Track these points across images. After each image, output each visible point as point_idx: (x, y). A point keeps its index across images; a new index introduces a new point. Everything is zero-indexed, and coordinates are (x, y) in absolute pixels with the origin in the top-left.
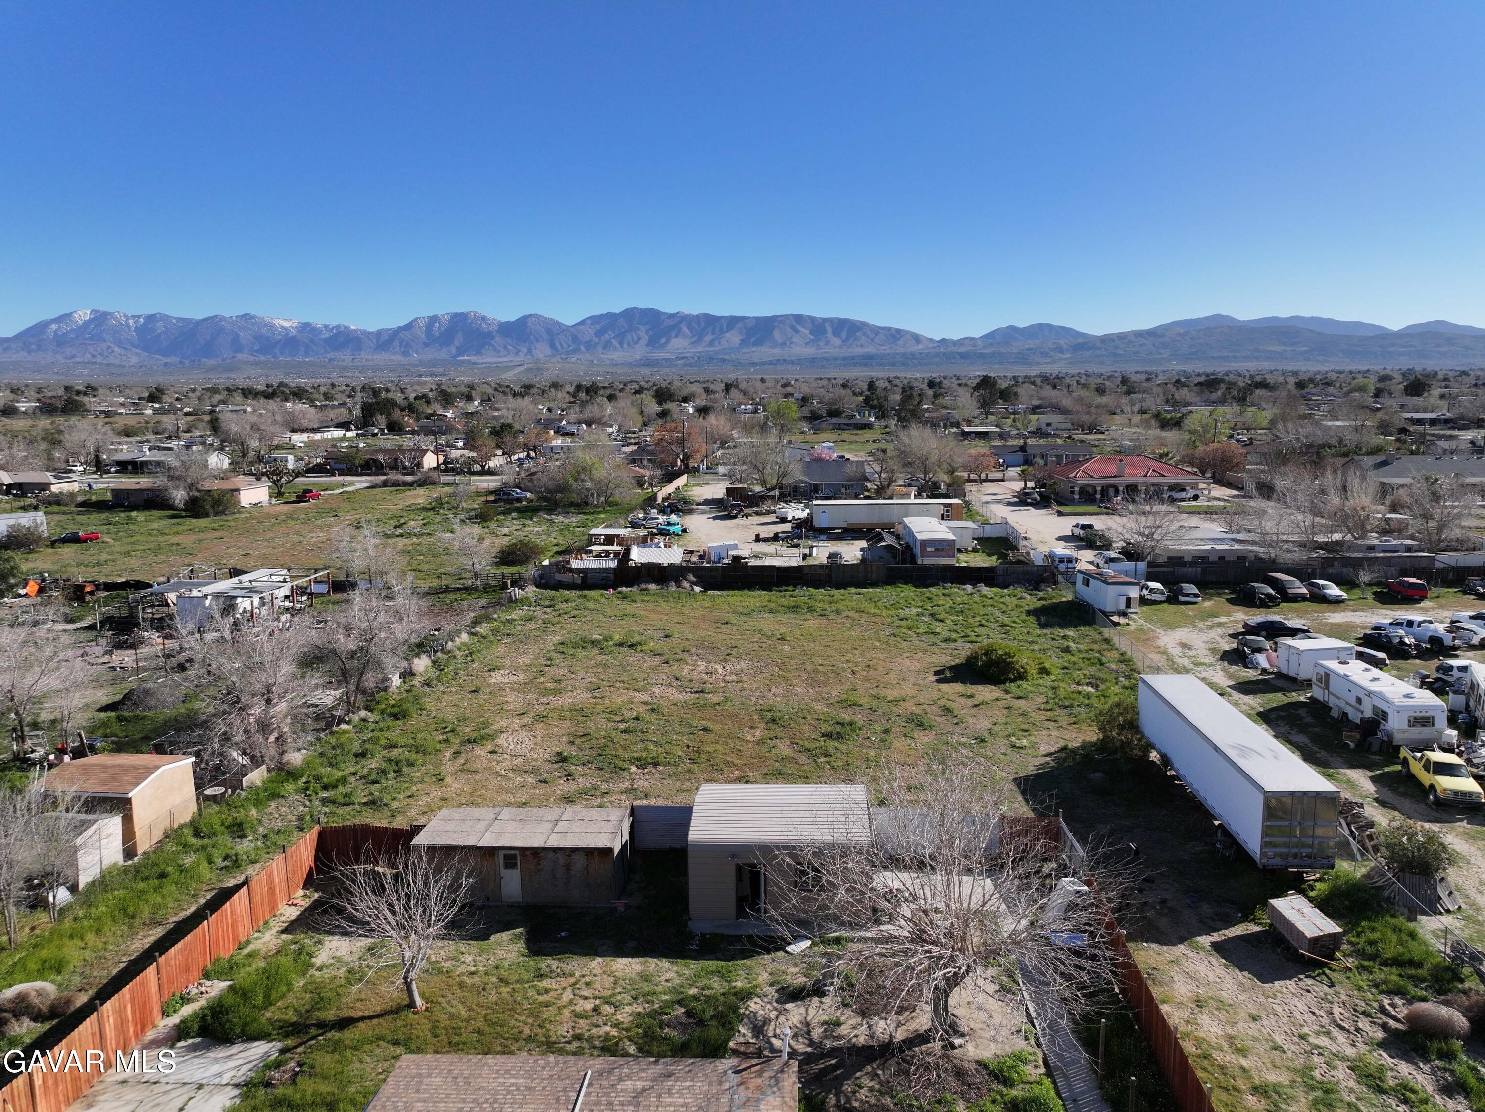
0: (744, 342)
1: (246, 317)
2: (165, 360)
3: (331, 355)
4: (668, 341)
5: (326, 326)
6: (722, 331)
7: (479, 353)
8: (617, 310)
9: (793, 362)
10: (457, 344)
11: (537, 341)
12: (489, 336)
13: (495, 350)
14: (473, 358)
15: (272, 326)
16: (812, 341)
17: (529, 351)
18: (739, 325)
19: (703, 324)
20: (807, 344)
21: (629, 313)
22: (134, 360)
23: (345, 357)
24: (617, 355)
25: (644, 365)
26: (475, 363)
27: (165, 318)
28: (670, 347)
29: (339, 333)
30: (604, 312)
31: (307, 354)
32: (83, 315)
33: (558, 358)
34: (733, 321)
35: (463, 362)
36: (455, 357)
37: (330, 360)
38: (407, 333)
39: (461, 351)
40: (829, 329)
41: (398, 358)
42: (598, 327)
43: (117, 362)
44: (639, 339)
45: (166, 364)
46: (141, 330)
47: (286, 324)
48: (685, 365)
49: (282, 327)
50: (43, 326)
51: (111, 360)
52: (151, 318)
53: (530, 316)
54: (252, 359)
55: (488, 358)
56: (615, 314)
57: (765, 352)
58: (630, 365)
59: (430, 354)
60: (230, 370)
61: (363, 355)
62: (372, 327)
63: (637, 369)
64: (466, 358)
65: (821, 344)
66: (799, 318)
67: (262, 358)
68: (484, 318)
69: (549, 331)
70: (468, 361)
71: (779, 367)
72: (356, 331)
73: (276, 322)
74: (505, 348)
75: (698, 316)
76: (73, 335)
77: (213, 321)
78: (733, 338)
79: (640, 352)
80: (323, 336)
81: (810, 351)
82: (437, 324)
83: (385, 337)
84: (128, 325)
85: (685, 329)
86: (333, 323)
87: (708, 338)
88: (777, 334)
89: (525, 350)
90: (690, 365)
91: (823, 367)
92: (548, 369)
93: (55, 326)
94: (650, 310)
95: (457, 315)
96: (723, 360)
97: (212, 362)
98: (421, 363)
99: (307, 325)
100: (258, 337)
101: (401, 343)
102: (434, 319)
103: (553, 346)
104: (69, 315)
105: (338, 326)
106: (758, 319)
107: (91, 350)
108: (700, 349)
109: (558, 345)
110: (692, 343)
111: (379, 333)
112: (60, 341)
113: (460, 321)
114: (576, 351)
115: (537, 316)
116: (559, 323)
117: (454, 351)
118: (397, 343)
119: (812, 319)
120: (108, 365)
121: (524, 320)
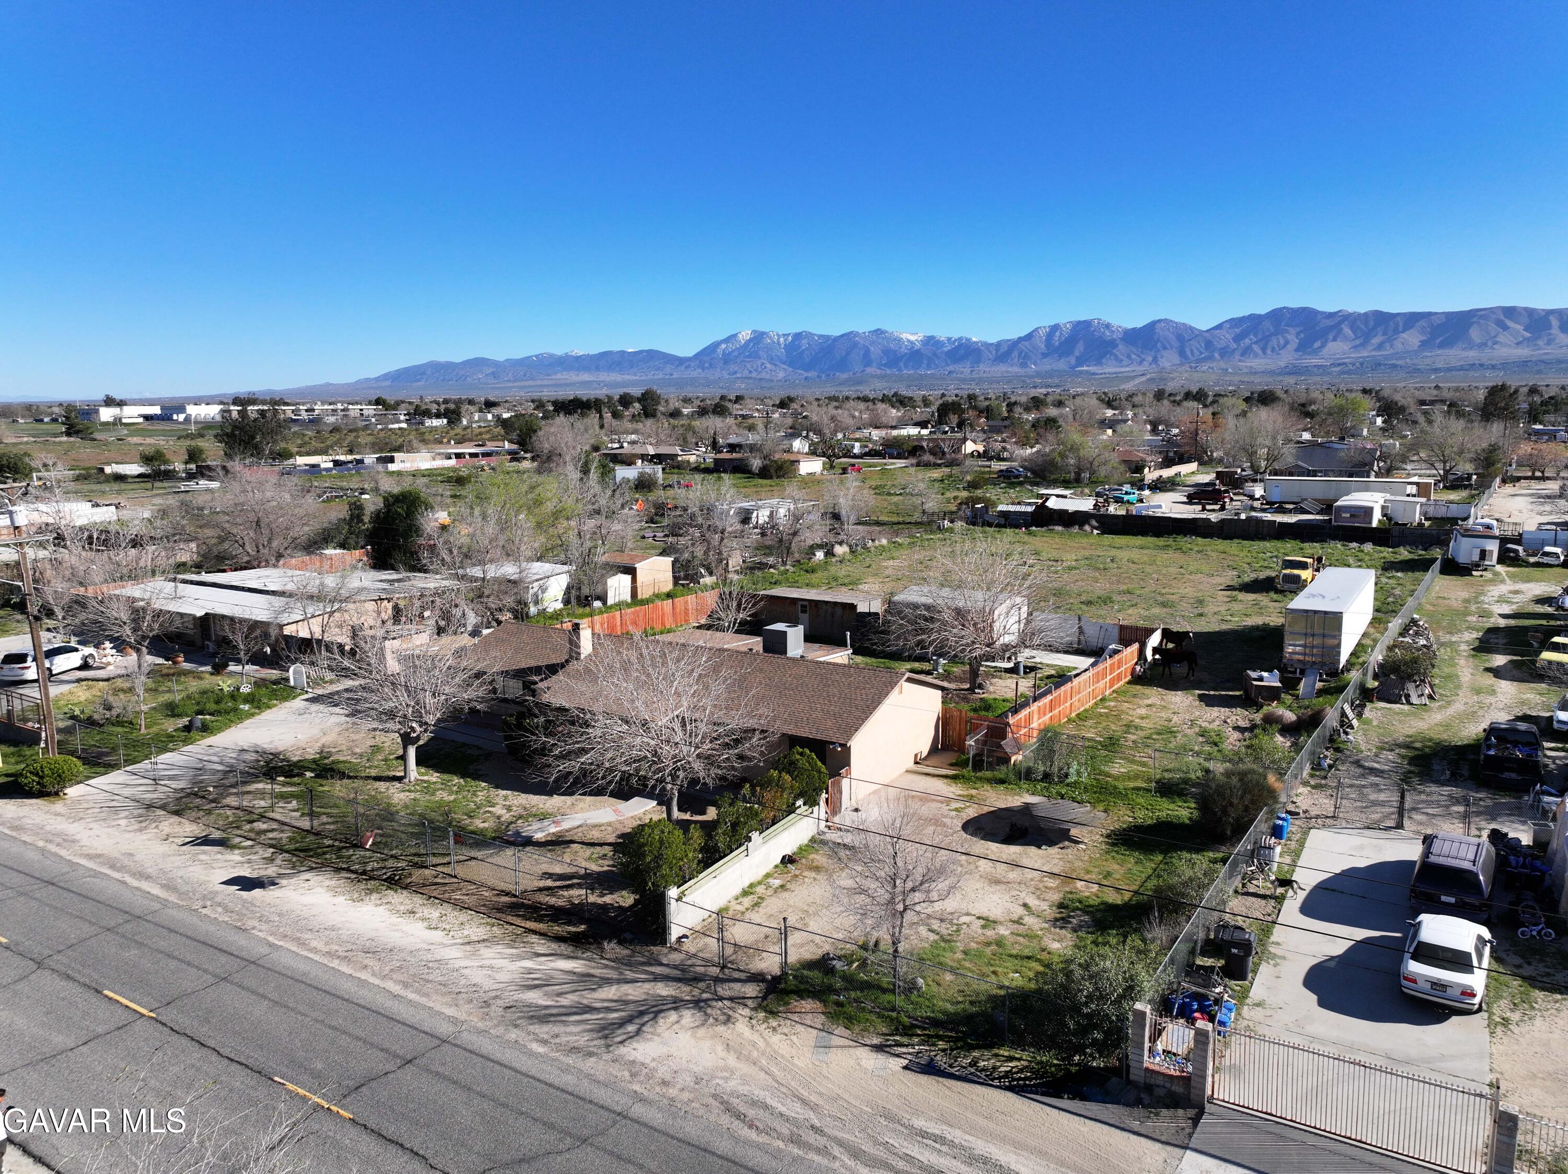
0: (1424, 344)
1: (878, 332)
2: (806, 375)
3: (951, 368)
4: (1323, 346)
5: (949, 339)
6: (1396, 331)
7: (1099, 363)
8: (1263, 311)
9: (1493, 367)
10: (1077, 353)
11: (1165, 348)
12: (1112, 344)
13: (1117, 359)
14: (1092, 369)
15: (900, 340)
16: (1528, 339)
17: (1155, 360)
18: (1423, 323)
19: (1371, 323)
20: (1518, 344)
21: (1277, 315)
22: (781, 375)
23: (964, 369)
24: (1258, 363)
25: (1289, 374)
26: (1094, 374)
27: (809, 335)
28: (1325, 351)
29: (960, 345)
30: (1247, 314)
31: (929, 368)
32: (745, 335)
33: (1187, 367)
34: (1412, 319)
35: (1081, 372)
36: (1073, 368)
37: (950, 372)
38: (1027, 343)
39: (1080, 361)
40: (1555, 322)
41: (1015, 369)
42: (1237, 331)
43: (768, 377)
44: (1287, 343)
45: (806, 378)
46: (790, 347)
47: (912, 338)
48: (1343, 373)
49: (909, 341)
50: (715, 345)
51: (763, 375)
52: (798, 336)
53: (1159, 321)
54: (879, 372)
55: (1109, 368)
56: (1260, 316)
57: (1456, 355)
58: (1272, 373)
59: (1047, 365)
60: (859, 383)
61: (982, 367)
62: (993, 340)
63: (1280, 378)
64: (1085, 368)
65: (1541, 343)
66: (1510, 312)
67: (888, 371)
68: (1108, 326)
69: (1180, 338)
70: (1087, 371)
71: (1471, 373)
72: (977, 343)
73: (905, 336)
74: (1129, 357)
75: (1366, 314)
76: (736, 354)
77: (848, 337)
78: (1412, 338)
79: (1287, 358)
80: (946, 349)
81: (1524, 352)
82: (1058, 334)
83: (1004, 348)
84: (778, 343)
85: (1347, 330)
86: (955, 335)
87: (1376, 341)
88: (1475, 334)
89: (1150, 359)
90: (1349, 372)
91: (1539, 372)
92: (1173, 379)
93: (723, 346)
94: (1304, 309)
95: (1079, 323)
96: (1395, 366)
97: (845, 376)
98: (1038, 374)
99: (931, 338)
100: (887, 352)
101: (1020, 354)
102: (1055, 328)
103: (1182, 353)
104: (735, 336)
105: (960, 339)
106: (1449, 315)
107: (749, 366)
108: (1365, 354)
109: (1188, 353)
110: (1355, 347)
111: (999, 344)
112: (727, 359)
113: (1083, 329)
114: (1210, 358)
115: (1166, 321)
116: (1191, 328)
117: (1073, 360)
118: (1015, 354)
119: (1530, 312)
120: (761, 379)
121: (1152, 325)
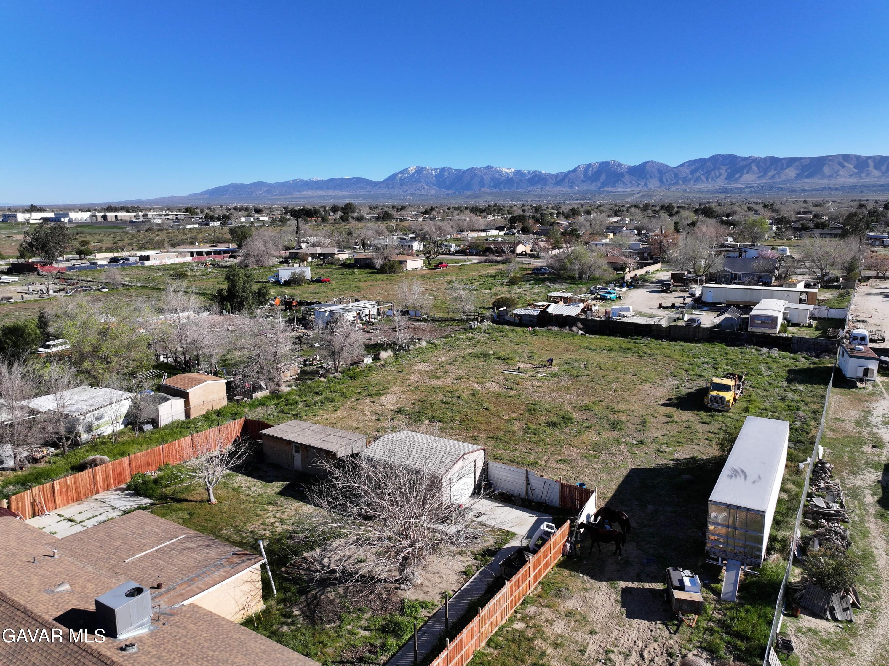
0: (798, 176)
1: (488, 168)
2: (447, 192)
3: (530, 188)
4: (741, 176)
5: (529, 172)
6: (782, 168)
7: (614, 186)
8: (707, 156)
9: (836, 189)
10: (601, 180)
11: (651, 177)
12: (622, 175)
13: (624, 183)
14: (610, 189)
15: (501, 173)
16: (856, 173)
17: (646, 184)
18: (797, 164)
19: (768, 164)
20: (850, 176)
21: (715, 159)
22: (433, 192)
23: (537, 189)
24: (703, 186)
25: (721, 192)
26: (611, 192)
27: (449, 169)
28: (742, 180)
29: (535, 176)
30: (698, 158)
31: (517, 188)
32: (412, 169)
33: (663, 189)
34: (791, 161)
35: (604, 191)
36: (599, 188)
37: (529, 191)
38: (573, 174)
39: (603, 185)
40: (871, 164)
41: (567, 189)
42: (693, 168)
43: (426, 193)
44: (720, 175)
45: (447, 194)
46: (438, 176)
47: (508, 171)
48: (752, 192)
49: (506, 173)
50: (395, 175)
51: (423, 192)
52: (443, 170)
53: (648, 162)
54: (488, 191)
55: (620, 189)
56: (705, 159)
57: (816, 182)
58: (711, 192)
59: (585, 187)
60: (477, 197)
61: (548, 188)
62: (554, 172)
63: (716, 195)
64: (606, 189)
65: (863, 175)
66: (846, 157)
67: (494, 190)
68: (619, 165)
69: (660, 171)
70: (607, 191)
71: (824, 193)
72: (544, 174)
73: (504, 170)
74: (631, 182)
75: (765, 158)
76: (407, 180)
77: (472, 171)
78: (791, 173)
79: (720, 183)
80: (527, 178)
81: (853, 181)
82: (591, 169)
83: (560, 177)
84: (432, 174)
85: (754, 167)
86: (532, 169)
87: (770, 174)
88: (826, 170)
89: (643, 184)
90: (755, 192)
91: (862, 192)
92: (656, 195)
93: (400, 175)
94: (730, 156)
95: (603, 163)
96: (781, 188)
97: (469, 193)
98: (579, 192)
99: (519, 171)
100: (493, 179)
101: (569, 181)
102: (589, 166)
103: (661, 181)
104: (407, 169)
105: (535, 172)
106: (812, 159)
107: (414, 187)
108: (764, 181)
109: (665, 180)
110: (759, 177)
111: (557, 175)
112: (402, 183)
113: (605, 166)
114: (677, 183)
115: (652, 162)
116: (666, 166)
117: (599, 184)
118: (567, 180)
119: (857, 157)
120: (421, 195)
121: (645, 164)
